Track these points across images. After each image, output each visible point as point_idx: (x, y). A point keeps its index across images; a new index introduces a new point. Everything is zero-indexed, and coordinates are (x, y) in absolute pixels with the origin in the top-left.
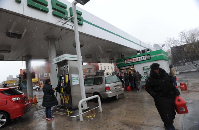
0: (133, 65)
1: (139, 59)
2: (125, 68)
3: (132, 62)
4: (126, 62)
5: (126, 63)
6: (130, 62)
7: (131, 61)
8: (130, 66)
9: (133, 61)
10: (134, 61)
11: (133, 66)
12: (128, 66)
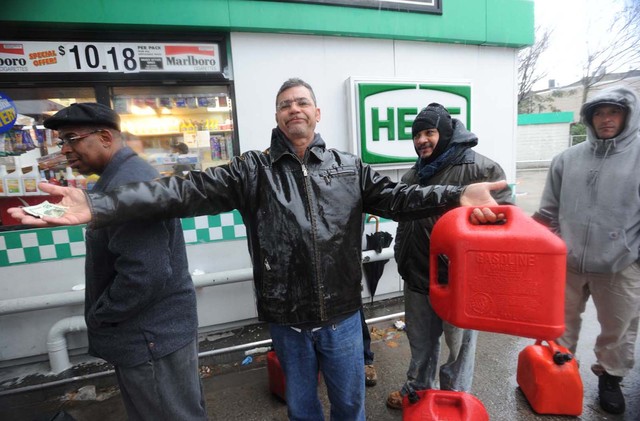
0: (222, 38)
8: (157, 51)
12: (133, 46)
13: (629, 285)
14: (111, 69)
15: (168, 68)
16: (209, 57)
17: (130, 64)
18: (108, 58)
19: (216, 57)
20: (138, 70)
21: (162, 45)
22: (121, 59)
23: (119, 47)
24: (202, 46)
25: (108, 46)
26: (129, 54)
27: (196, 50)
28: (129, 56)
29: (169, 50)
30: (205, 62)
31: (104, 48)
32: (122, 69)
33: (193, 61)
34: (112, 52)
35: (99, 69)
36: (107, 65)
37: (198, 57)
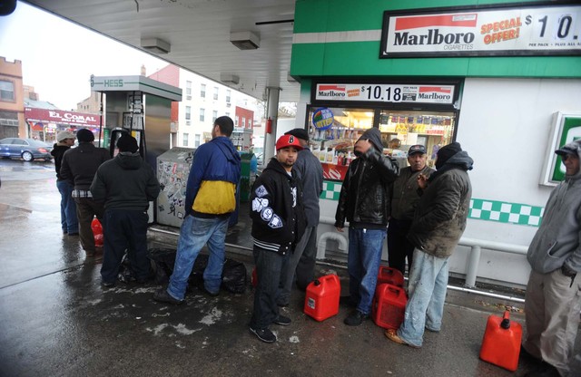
0: (458, 82)
1: (553, 27)
2: (363, 97)
3: (462, 47)
4: (400, 39)
5: (392, 47)
6: (442, 47)
7: (456, 38)
8: (414, 90)
9: (470, 38)
10: (479, 45)
11: (445, 95)
12: (401, 87)
13: (555, 284)
14: (386, 100)
15: (418, 100)
16: (447, 94)
17: (397, 97)
18: (386, 93)
19: (451, 94)
20: (401, 101)
21: (418, 86)
22: (392, 94)
23: (393, 87)
24: (443, 87)
25: (387, 86)
26: (397, 91)
27: (439, 90)
28: (397, 92)
29: (421, 90)
30: (443, 97)
31: (384, 87)
32: (392, 100)
33: (435, 96)
34: (389, 90)
35: (380, 100)
36: (384, 98)
37: (439, 94)
